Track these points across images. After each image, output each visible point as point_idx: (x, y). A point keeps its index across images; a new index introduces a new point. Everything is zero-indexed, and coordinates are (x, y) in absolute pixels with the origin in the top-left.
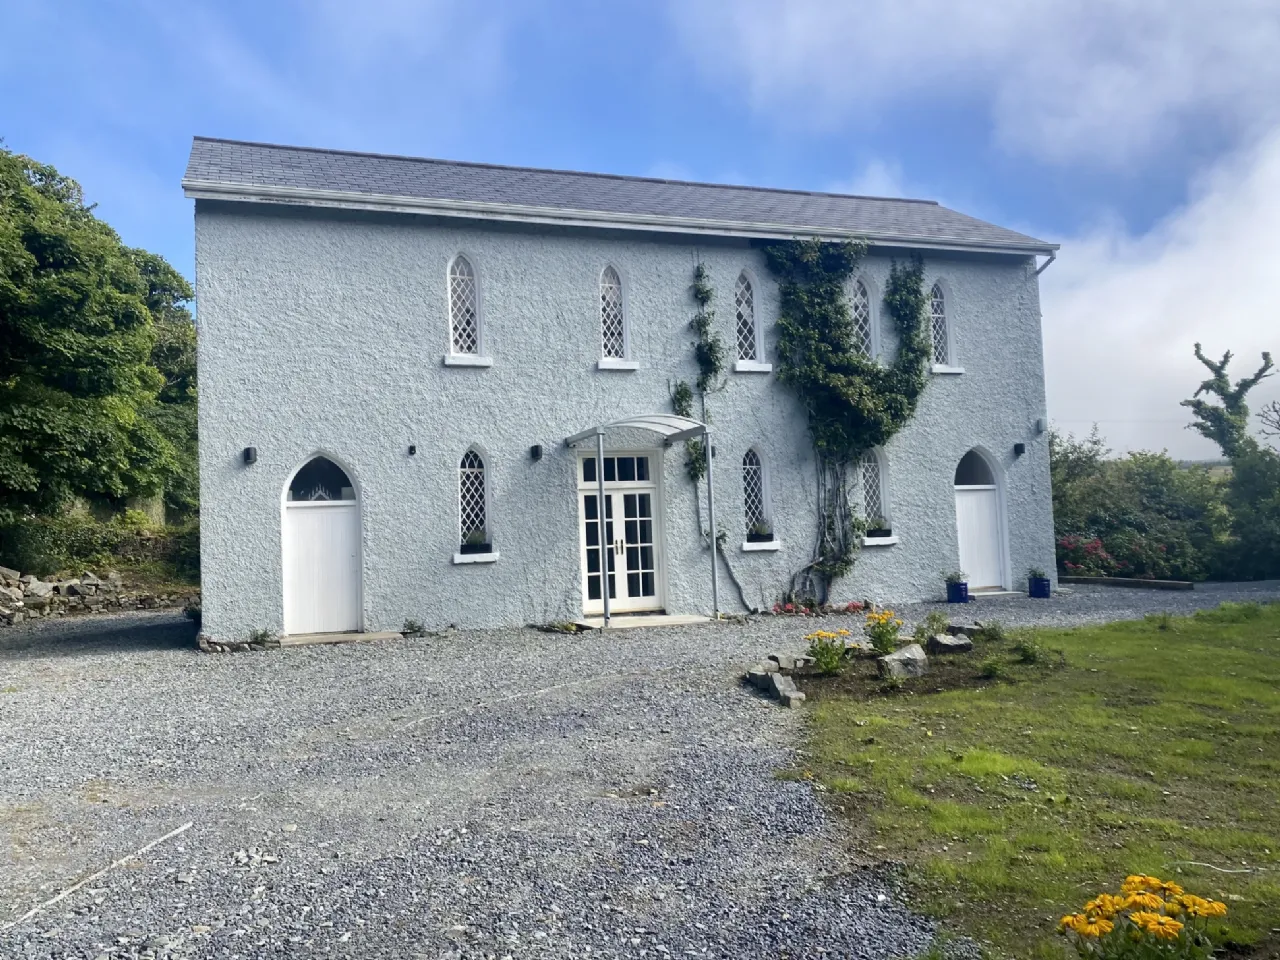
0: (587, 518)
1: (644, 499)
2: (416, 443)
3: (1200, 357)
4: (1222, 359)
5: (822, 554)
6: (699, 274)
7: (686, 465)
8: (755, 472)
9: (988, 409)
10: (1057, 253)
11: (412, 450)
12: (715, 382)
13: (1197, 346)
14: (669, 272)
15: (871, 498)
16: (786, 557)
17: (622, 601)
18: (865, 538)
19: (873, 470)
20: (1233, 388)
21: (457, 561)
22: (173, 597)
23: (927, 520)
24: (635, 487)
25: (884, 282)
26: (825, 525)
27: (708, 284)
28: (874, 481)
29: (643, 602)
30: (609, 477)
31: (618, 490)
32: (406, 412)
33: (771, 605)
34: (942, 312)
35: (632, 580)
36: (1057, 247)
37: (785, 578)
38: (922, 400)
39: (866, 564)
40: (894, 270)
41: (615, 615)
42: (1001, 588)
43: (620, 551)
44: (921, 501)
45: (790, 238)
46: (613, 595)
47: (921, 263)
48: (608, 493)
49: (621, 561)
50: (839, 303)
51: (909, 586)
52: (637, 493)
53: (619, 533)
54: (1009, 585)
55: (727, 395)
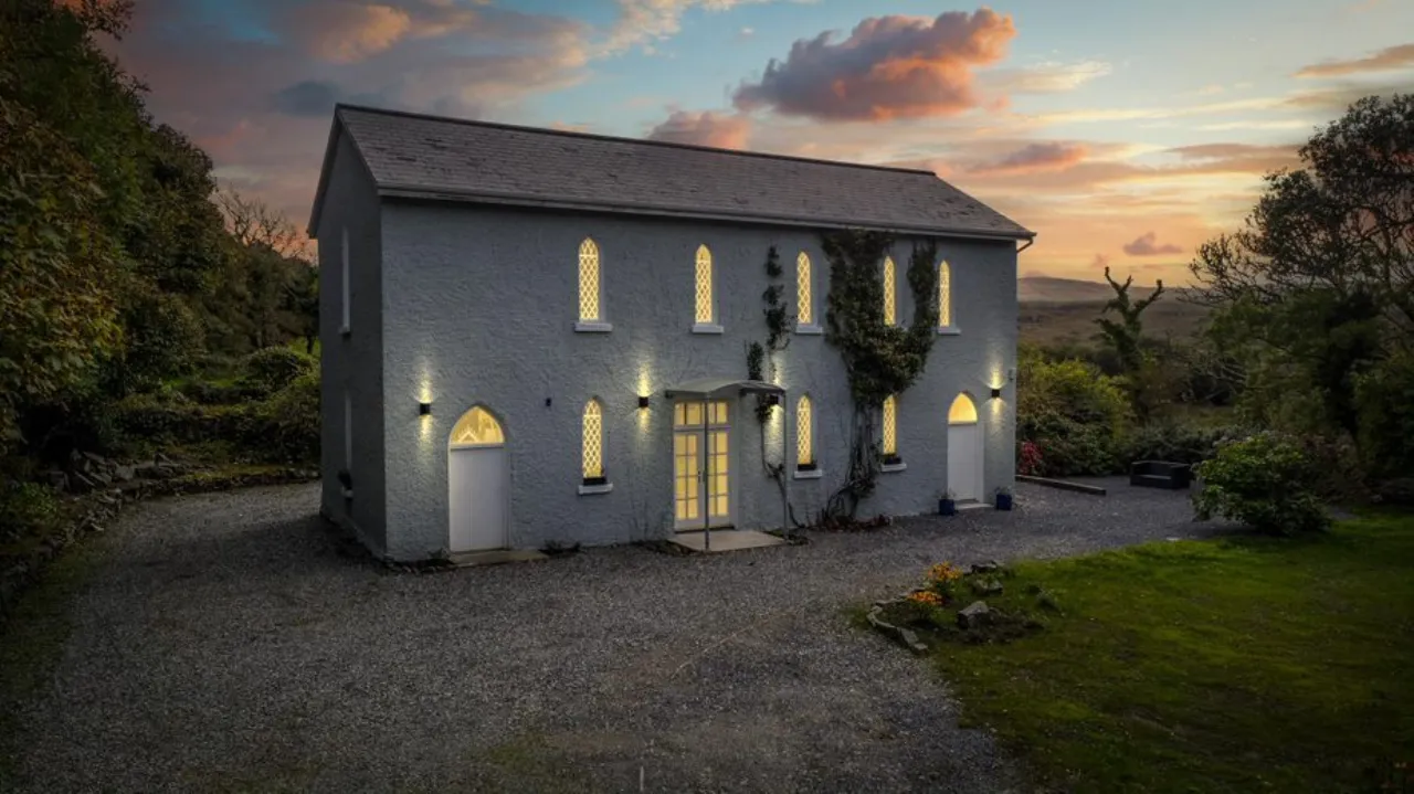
2: (551, 396)
3: (1108, 278)
4: (1125, 282)
5: (853, 478)
6: (772, 254)
7: (756, 410)
8: (805, 414)
9: (976, 362)
10: (1035, 239)
11: (548, 402)
12: (780, 342)
13: (1107, 269)
14: (749, 251)
16: (825, 482)
18: (883, 466)
20: (1131, 307)
21: (581, 492)
22: (246, 479)
23: (927, 450)
24: (716, 428)
26: (857, 455)
27: (778, 263)
31: (703, 430)
32: (544, 371)
33: (814, 522)
36: (1034, 234)
37: (824, 499)
38: (930, 356)
39: (884, 486)
40: (914, 251)
41: (696, 531)
42: (974, 501)
44: (924, 435)
45: (843, 227)
47: (934, 244)
48: (695, 433)
50: (875, 278)
54: (980, 497)
55: (788, 352)
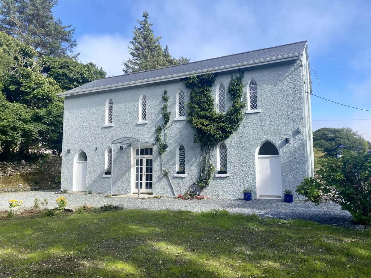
0: (136, 166)
1: (151, 160)
2: (97, 147)
6: (165, 93)
7: (159, 150)
8: (183, 152)
9: (273, 125)
11: (96, 149)
12: (168, 125)
14: (157, 94)
15: (223, 160)
16: (189, 179)
17: (144, 189)
18: (217, 174)
19: (224, 150)
21: (104, 176)
23: (242, 168)
24: (148, 157)
25: (228, 83)
26: (201, 169)
27: (168, 95)
28: (224, 154)
29: (149, 190)
30: (142, 154)
31: (145, 158)
32: (96, 139)
34: (256, 89)
35: (147, 184)
37: (188, 186)
38: (242, 124)
39: (217, 183)
40: (232, 78)
41: (141, 193)
43: (144, 175)
44: (240, 161)
46: (141, 188)
47: (243, 73)
48: (141, 159)
49: (144, 178)
51: (234, 193)
52: (149, 159)
53: (144, 170)
54: (282, 196)
55: (172, 128)
